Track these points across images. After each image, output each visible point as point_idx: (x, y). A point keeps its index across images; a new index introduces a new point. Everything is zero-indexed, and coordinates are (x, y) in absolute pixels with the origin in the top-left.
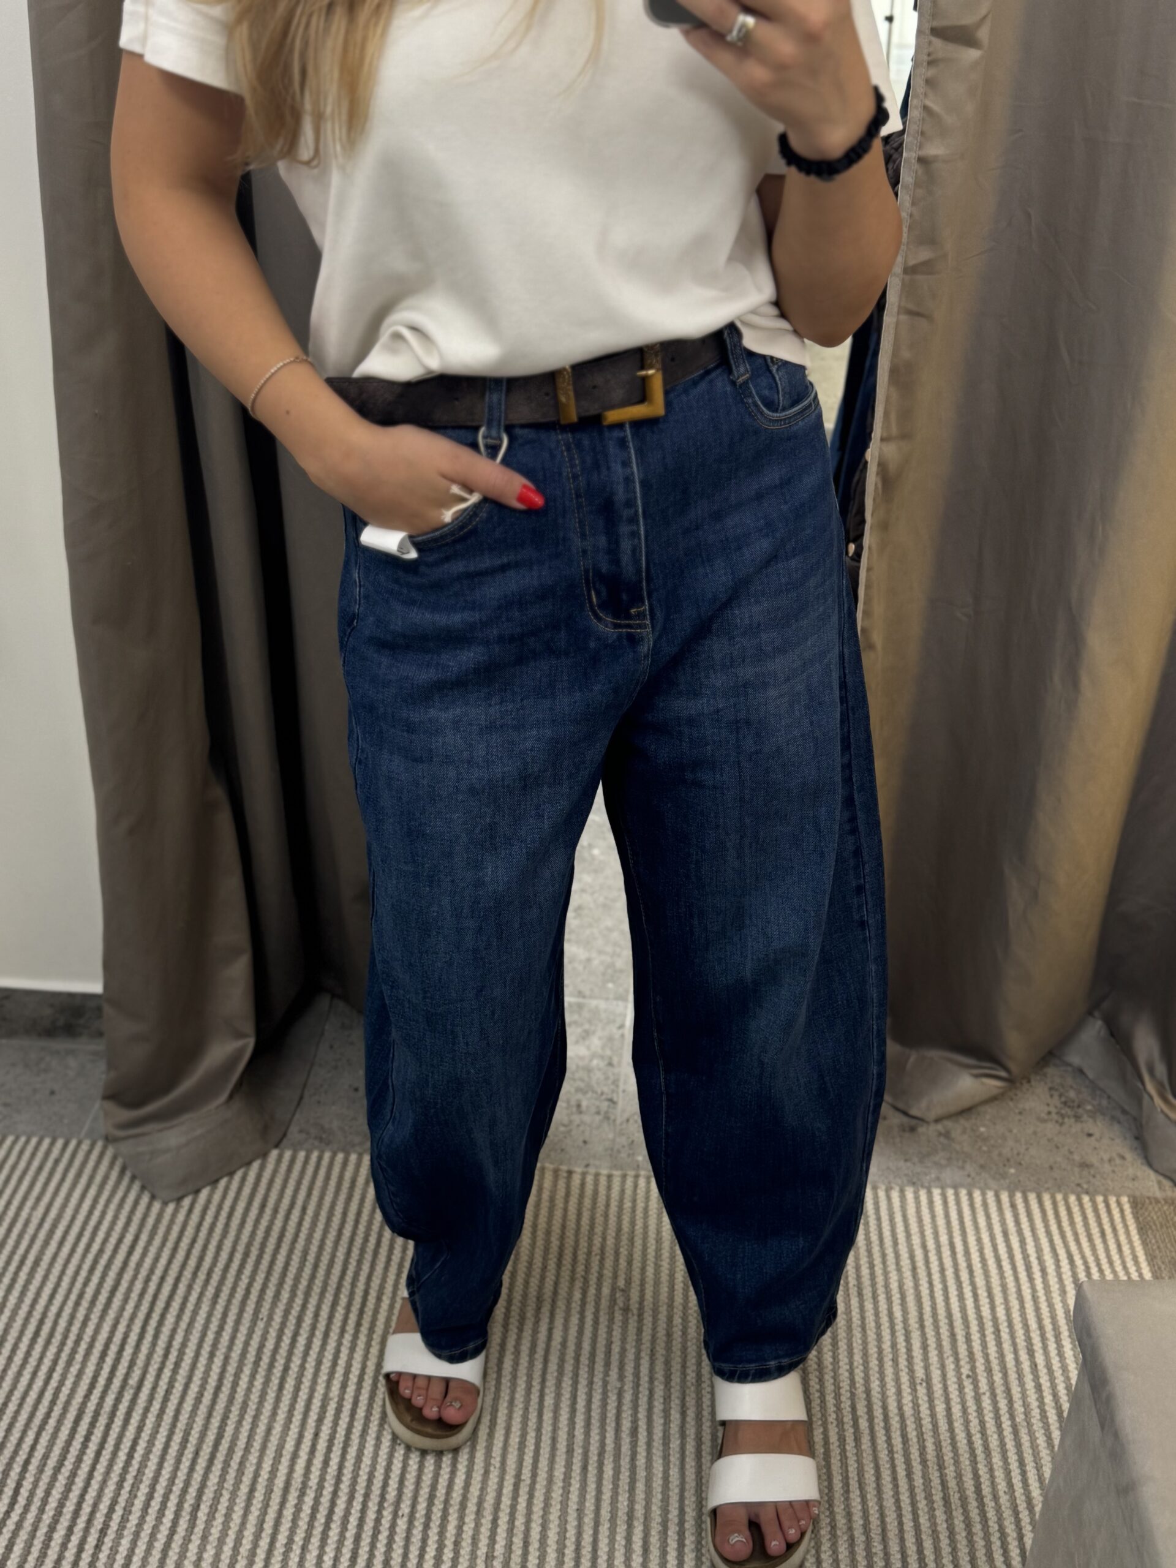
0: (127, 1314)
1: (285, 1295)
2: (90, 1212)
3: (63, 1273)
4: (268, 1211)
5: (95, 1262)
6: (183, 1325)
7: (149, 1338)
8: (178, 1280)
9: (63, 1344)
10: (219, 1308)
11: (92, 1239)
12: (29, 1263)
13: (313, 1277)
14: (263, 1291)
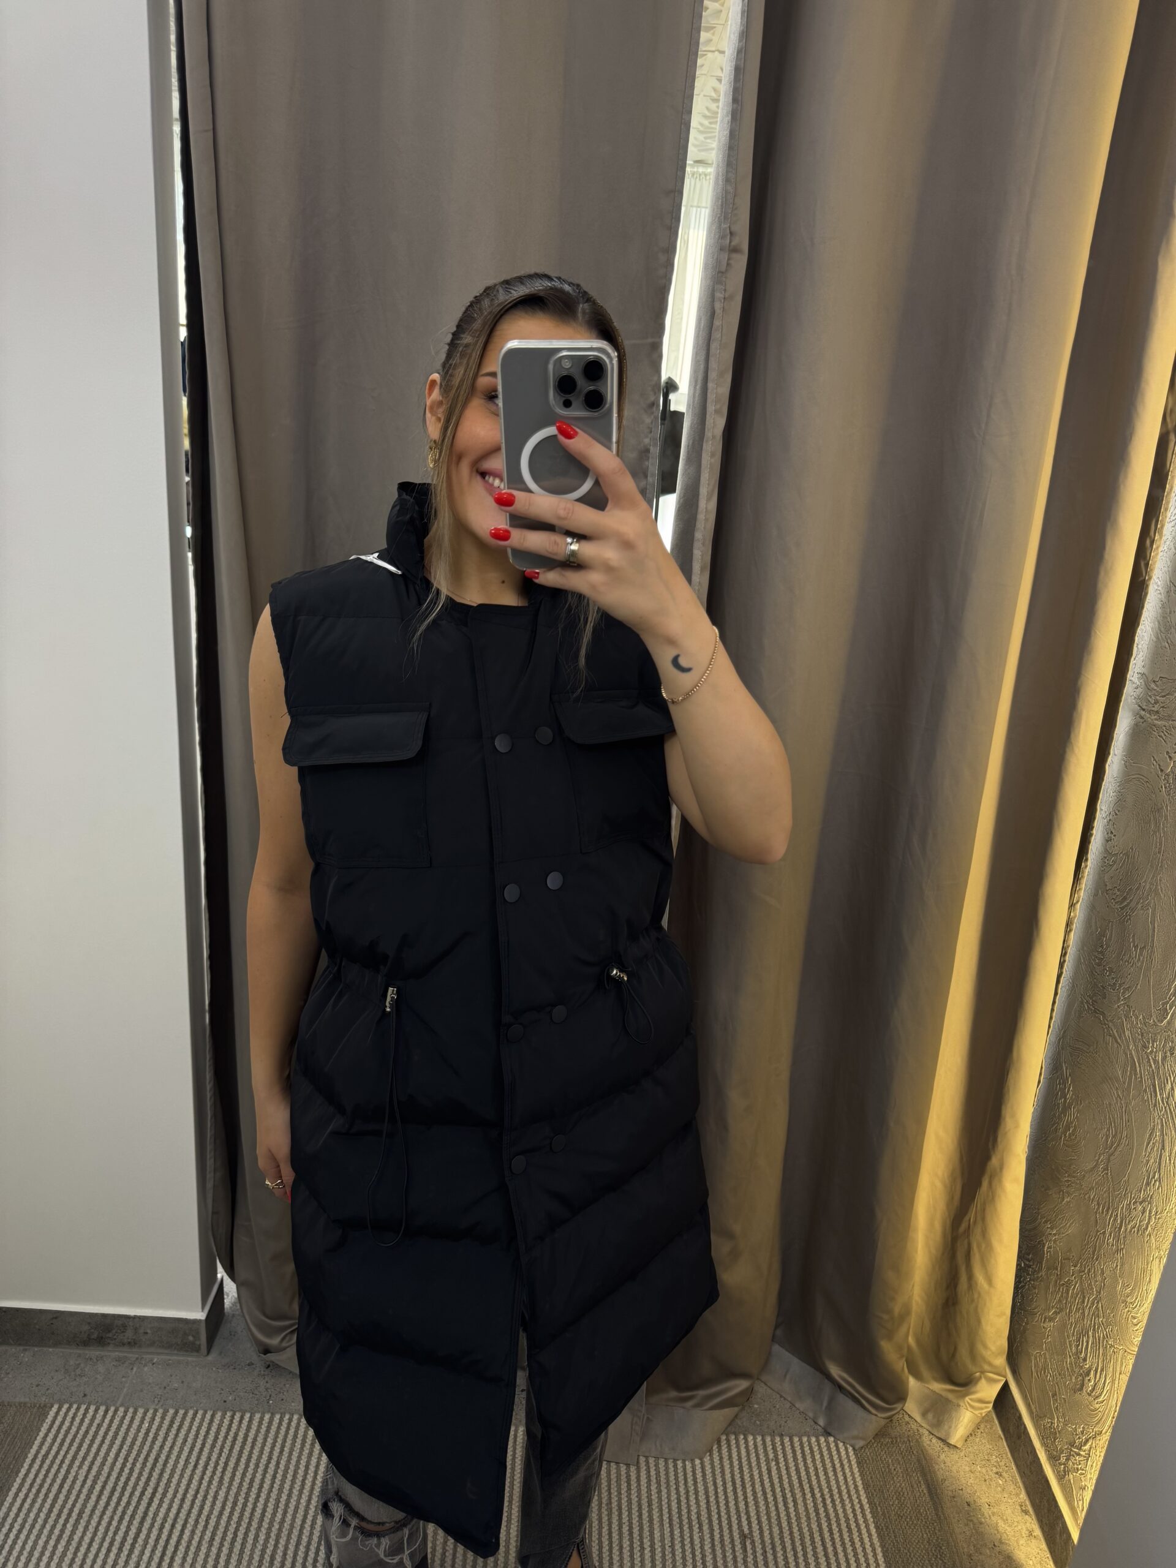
2: (122, 1470)
3: (99, 1523)
4: (252, 1466)
5: (124, 1513)
10: (214, 1550)
12: (74, 1515)
13: (283, 1521)
14: (246, 1534)
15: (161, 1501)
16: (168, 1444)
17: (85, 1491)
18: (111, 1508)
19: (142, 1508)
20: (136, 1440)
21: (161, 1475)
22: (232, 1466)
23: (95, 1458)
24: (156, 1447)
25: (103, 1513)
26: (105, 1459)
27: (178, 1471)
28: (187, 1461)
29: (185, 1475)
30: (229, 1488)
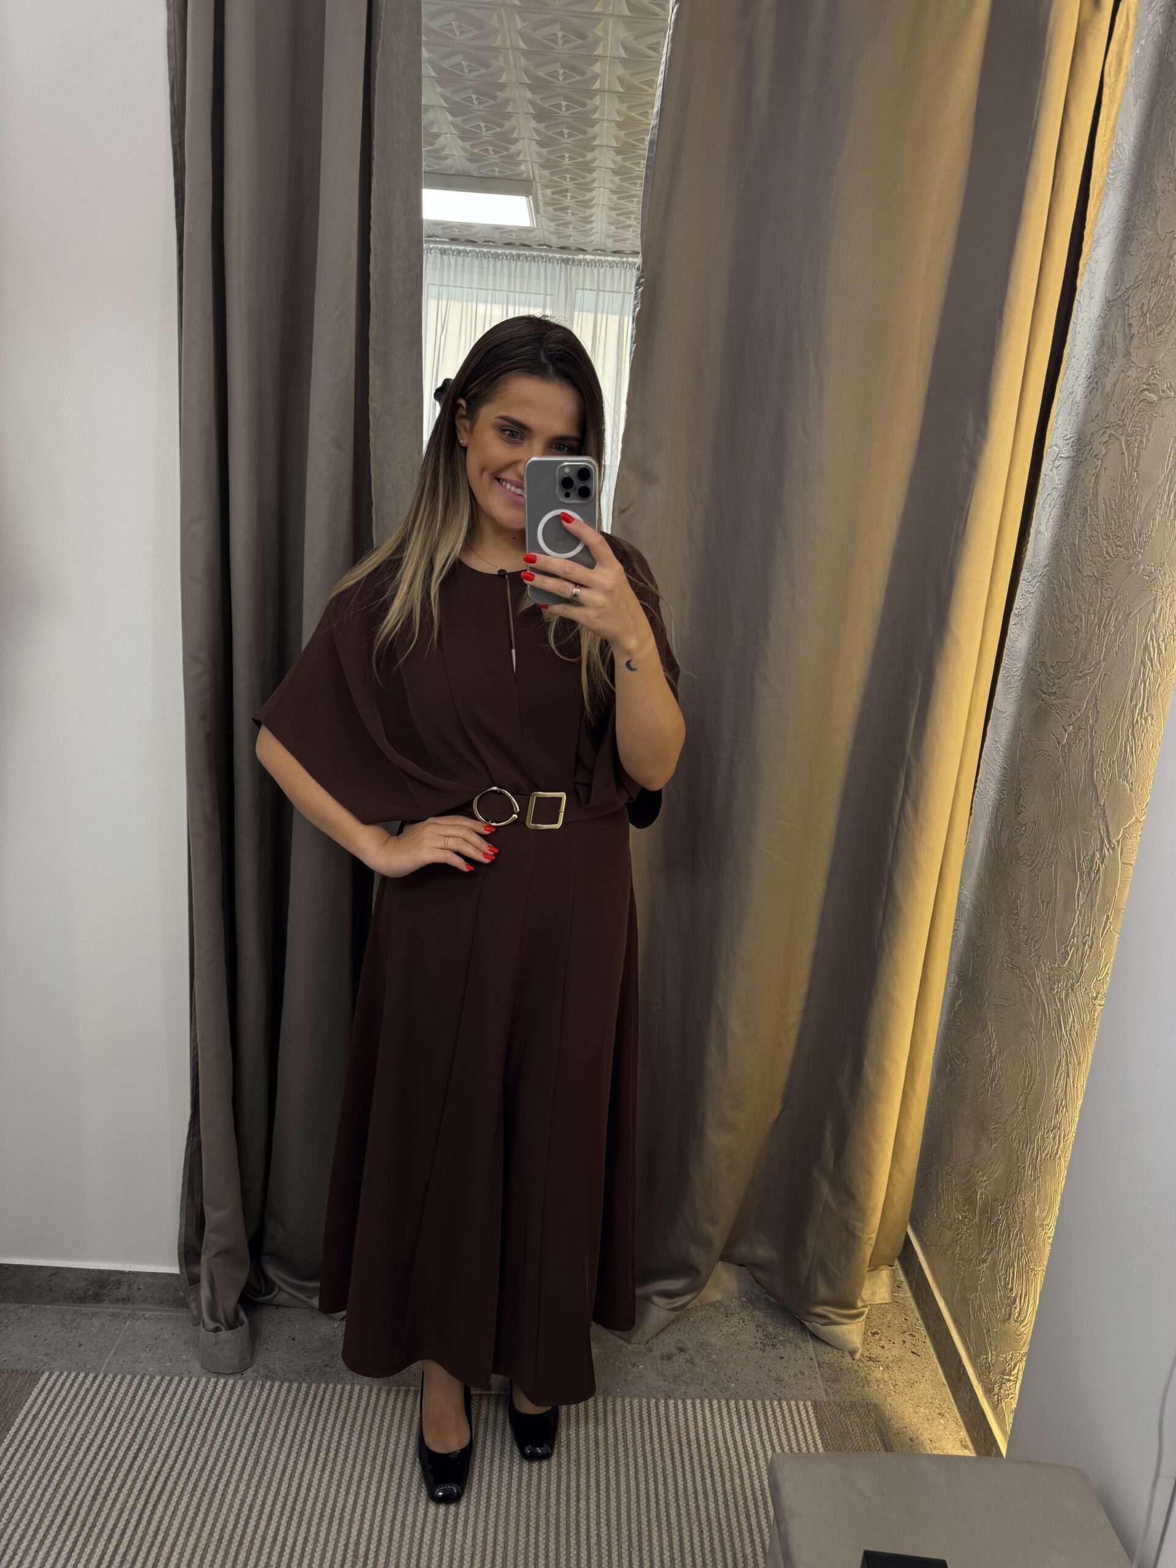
0: (129, 1505)
1: (242, 1487)
2: (109, 1428)
3: (86, 1475)
4: (234, 1425)
5: (110, 1465)
6: (169, 1513)
7: (144, 1522)
8: (167, 1478)
9: (81, 1530)
10: (195, 1500)
11: (109, 1449)
12: (62, 1468)
13: (262, 1474)
14: (227, 1486)
15: (146, 1456)
16: (154, 1406)
17: (73, 1447)
18: (97, 1462)
19: (128, 1461)
20: (123, 1403)
21: (146, 1433)
22: (215, 1426)
23: (83, 1419)
24: (143, 1409)
25: (90, 1466)
26: (93, 1419)
27: (163, 1430)
28: (172, 1422)
29: (170, 1434)
30: (212, 1446)
